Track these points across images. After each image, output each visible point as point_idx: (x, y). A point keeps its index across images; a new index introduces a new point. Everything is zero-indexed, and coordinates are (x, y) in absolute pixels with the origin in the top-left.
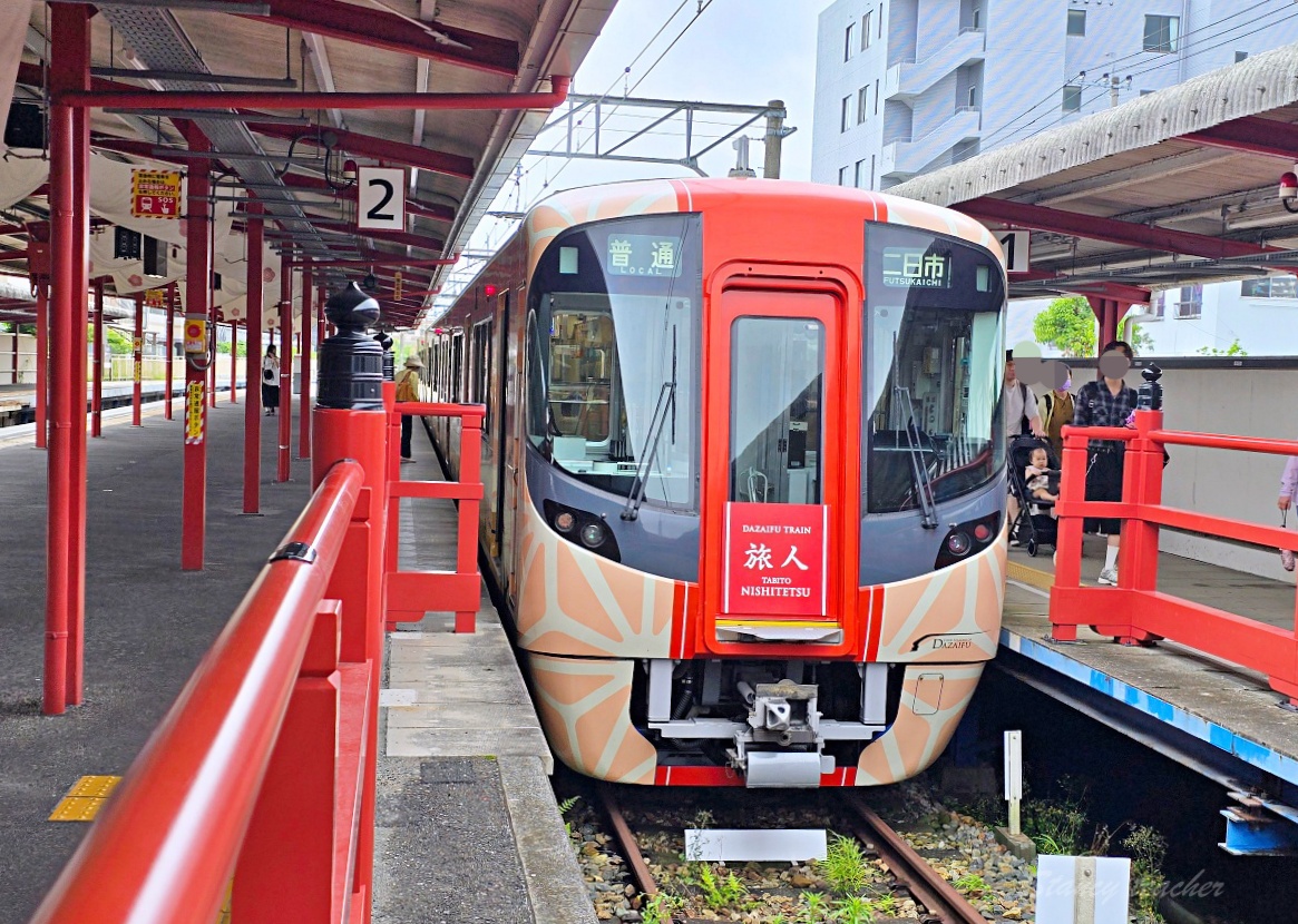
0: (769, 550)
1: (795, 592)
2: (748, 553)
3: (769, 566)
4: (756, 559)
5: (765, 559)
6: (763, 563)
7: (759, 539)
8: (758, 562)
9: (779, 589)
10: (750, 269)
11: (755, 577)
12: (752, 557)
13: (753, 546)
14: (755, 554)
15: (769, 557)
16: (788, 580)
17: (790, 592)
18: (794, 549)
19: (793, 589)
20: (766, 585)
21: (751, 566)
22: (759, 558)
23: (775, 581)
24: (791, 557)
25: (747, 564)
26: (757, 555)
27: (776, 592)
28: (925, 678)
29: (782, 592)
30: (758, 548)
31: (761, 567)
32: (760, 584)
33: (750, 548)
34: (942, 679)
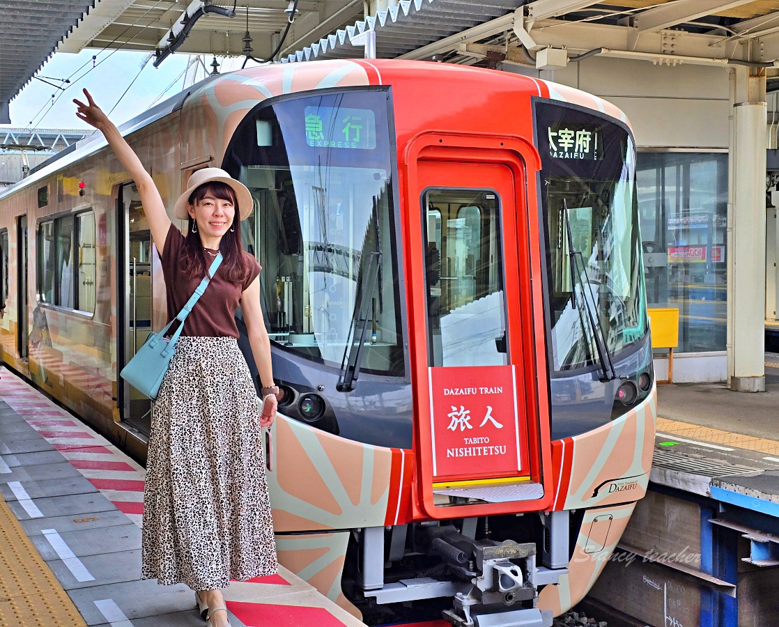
0: (468, 412)
1: (494, 450)
2: (450, 415)
3: (470, 427)
4: (457, 421)
5: (465, 421)
6: (464, 424)
7: (458, 401)
8: (459, 424)
9: (479, 448)
10: (441, 141)
11: (457, 439)
12: (454, 418)
13: (454, 408)
14: (456, 416)
15: (469, 418)
16: (487, 440)
17: (489, 450)
18: (490, 409)
19: (491, 448)
20: (468, 446)
21: (453, 429)
22: (460, 420)
23: (476, 441)
24: (488, 416)
25: (450, 426)
26: (458, 417)
27: (477, 451)
28: (599, 519)
29: (482, 451)
30: (459, 410)
31: (462, 428)
32: (463, 445)
33: (451, 411)
34: (611, 519)
